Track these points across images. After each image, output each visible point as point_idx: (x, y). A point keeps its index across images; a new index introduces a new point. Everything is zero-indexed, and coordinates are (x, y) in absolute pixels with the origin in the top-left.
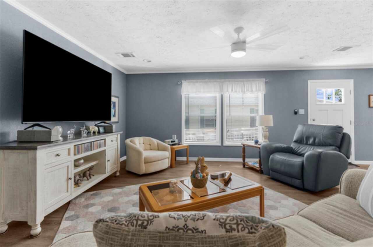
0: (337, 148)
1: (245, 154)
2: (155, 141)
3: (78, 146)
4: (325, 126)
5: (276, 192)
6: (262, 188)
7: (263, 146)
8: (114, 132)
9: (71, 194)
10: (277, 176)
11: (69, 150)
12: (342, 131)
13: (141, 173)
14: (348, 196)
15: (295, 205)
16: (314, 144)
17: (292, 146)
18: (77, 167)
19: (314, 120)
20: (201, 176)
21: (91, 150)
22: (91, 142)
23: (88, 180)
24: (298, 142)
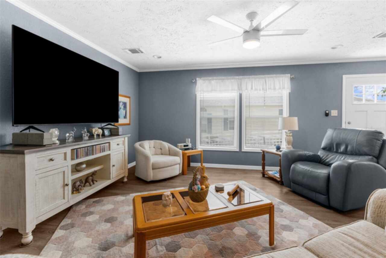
0: (375, 159)
1: (265, 162)
2: (166, 145)
3: (77, 151)
4: (361, 131)
5: (295, 209)
6: (271, 206)
7: (283, 154)
8: (121, 135)
9: (68, 201)
10: (299, 189)
11: (65, 154)
12: (382, 138)
13: (149, 180)
14: (375, 224)
15: (315, 226)
16: (345, 153)
17: (319, 154)
18: (78, 172)
19: (349, 123)
20: (198, 188)
21: (93, 154)
22: (93, 146)
23: (90, 185)
24: (327, 149)
